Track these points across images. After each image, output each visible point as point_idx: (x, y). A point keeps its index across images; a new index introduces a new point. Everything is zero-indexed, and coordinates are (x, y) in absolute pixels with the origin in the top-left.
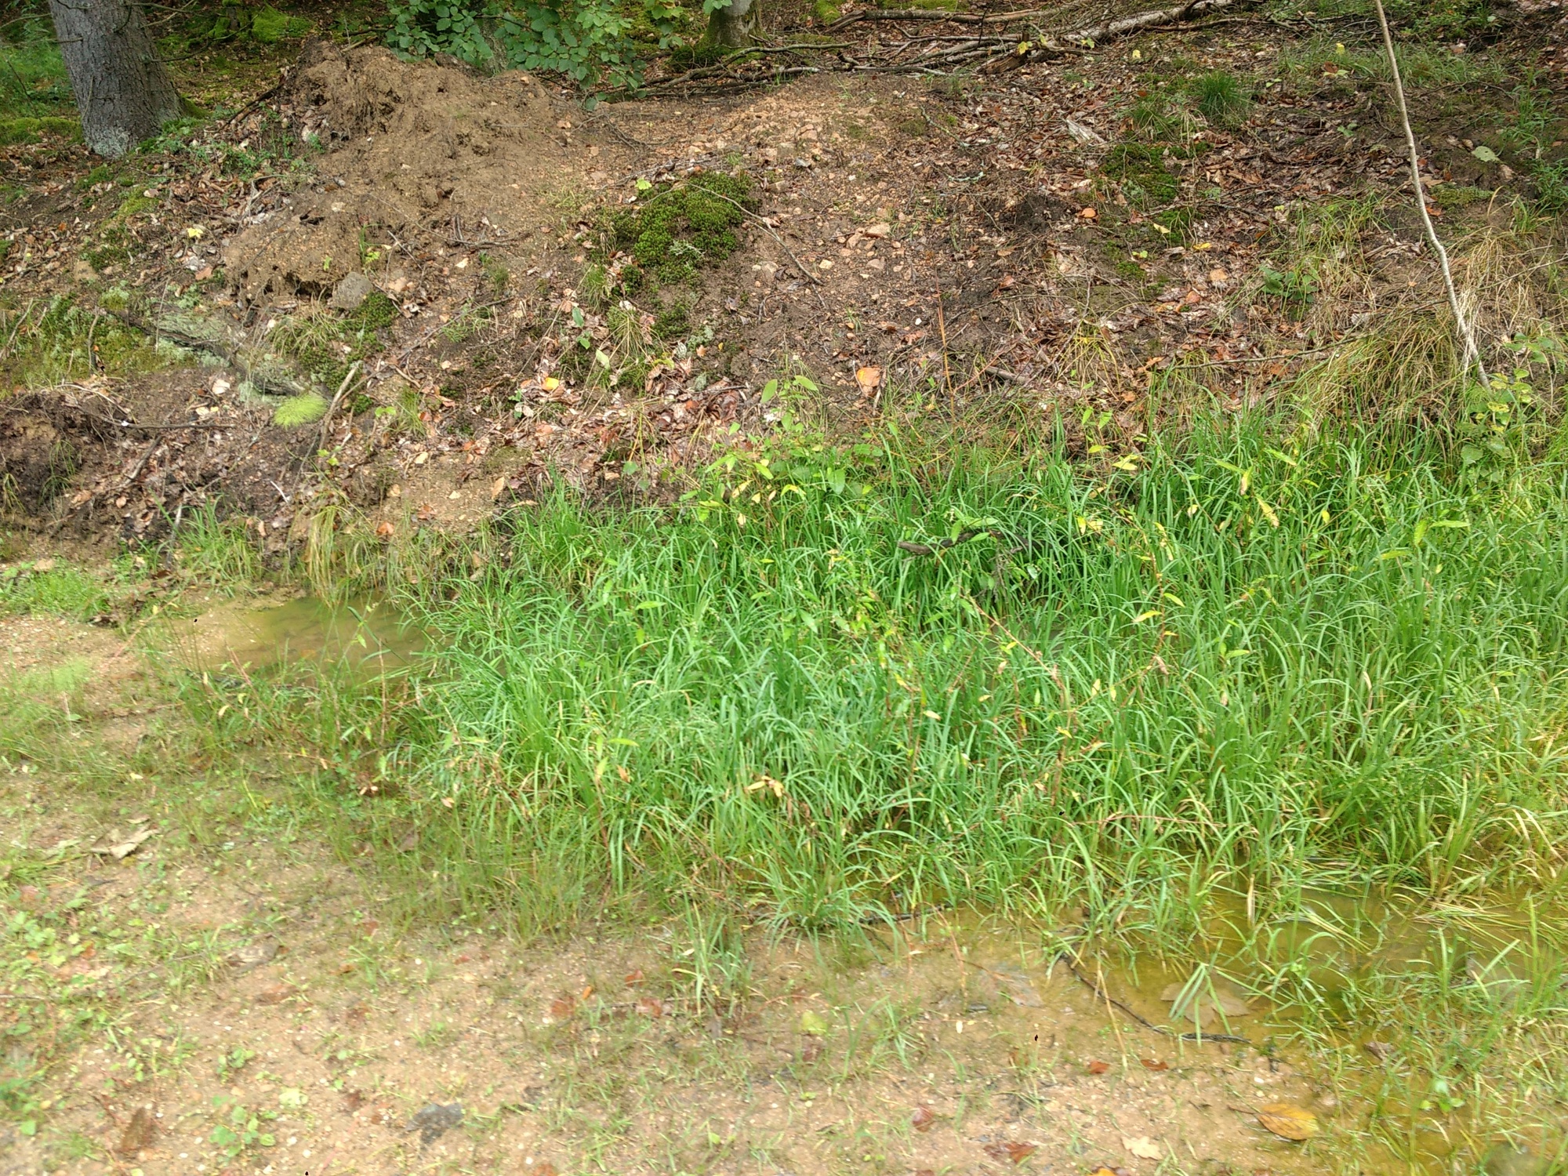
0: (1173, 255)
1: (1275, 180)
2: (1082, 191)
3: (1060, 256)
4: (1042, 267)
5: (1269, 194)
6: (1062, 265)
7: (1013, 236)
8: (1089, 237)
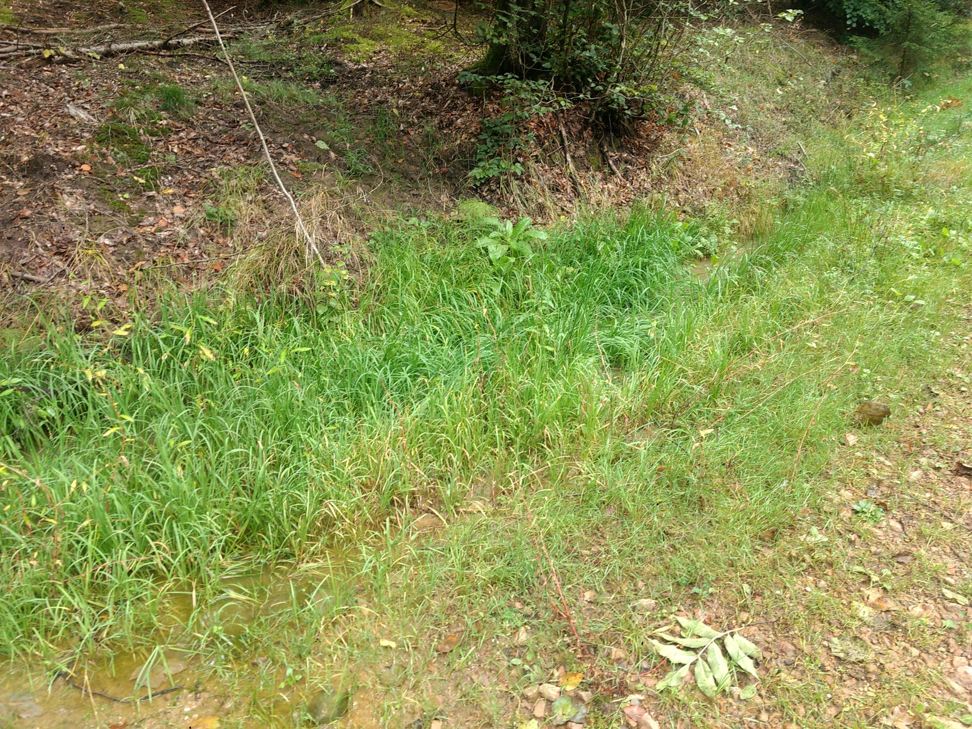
0: (149, 197)
1: (212, 153)
2: (79, 153)
3: (65, 196)
4: (52, 203)
5: (208, 161)
6: (68, 202)
7: (28, 181)
8: (87, 183)
